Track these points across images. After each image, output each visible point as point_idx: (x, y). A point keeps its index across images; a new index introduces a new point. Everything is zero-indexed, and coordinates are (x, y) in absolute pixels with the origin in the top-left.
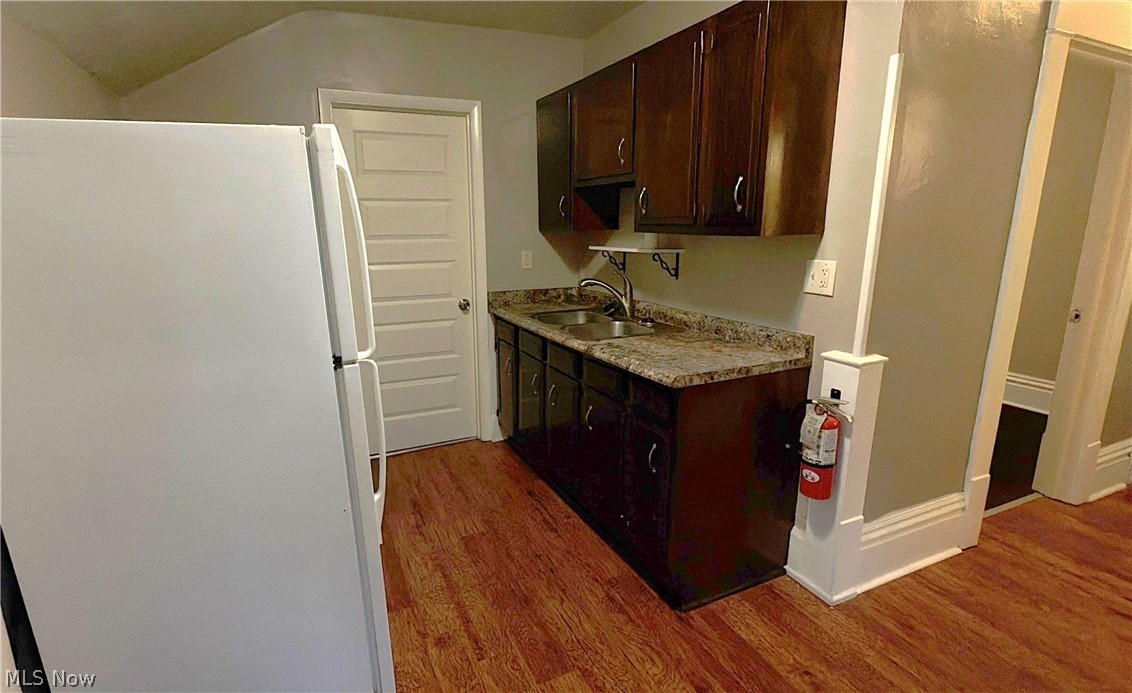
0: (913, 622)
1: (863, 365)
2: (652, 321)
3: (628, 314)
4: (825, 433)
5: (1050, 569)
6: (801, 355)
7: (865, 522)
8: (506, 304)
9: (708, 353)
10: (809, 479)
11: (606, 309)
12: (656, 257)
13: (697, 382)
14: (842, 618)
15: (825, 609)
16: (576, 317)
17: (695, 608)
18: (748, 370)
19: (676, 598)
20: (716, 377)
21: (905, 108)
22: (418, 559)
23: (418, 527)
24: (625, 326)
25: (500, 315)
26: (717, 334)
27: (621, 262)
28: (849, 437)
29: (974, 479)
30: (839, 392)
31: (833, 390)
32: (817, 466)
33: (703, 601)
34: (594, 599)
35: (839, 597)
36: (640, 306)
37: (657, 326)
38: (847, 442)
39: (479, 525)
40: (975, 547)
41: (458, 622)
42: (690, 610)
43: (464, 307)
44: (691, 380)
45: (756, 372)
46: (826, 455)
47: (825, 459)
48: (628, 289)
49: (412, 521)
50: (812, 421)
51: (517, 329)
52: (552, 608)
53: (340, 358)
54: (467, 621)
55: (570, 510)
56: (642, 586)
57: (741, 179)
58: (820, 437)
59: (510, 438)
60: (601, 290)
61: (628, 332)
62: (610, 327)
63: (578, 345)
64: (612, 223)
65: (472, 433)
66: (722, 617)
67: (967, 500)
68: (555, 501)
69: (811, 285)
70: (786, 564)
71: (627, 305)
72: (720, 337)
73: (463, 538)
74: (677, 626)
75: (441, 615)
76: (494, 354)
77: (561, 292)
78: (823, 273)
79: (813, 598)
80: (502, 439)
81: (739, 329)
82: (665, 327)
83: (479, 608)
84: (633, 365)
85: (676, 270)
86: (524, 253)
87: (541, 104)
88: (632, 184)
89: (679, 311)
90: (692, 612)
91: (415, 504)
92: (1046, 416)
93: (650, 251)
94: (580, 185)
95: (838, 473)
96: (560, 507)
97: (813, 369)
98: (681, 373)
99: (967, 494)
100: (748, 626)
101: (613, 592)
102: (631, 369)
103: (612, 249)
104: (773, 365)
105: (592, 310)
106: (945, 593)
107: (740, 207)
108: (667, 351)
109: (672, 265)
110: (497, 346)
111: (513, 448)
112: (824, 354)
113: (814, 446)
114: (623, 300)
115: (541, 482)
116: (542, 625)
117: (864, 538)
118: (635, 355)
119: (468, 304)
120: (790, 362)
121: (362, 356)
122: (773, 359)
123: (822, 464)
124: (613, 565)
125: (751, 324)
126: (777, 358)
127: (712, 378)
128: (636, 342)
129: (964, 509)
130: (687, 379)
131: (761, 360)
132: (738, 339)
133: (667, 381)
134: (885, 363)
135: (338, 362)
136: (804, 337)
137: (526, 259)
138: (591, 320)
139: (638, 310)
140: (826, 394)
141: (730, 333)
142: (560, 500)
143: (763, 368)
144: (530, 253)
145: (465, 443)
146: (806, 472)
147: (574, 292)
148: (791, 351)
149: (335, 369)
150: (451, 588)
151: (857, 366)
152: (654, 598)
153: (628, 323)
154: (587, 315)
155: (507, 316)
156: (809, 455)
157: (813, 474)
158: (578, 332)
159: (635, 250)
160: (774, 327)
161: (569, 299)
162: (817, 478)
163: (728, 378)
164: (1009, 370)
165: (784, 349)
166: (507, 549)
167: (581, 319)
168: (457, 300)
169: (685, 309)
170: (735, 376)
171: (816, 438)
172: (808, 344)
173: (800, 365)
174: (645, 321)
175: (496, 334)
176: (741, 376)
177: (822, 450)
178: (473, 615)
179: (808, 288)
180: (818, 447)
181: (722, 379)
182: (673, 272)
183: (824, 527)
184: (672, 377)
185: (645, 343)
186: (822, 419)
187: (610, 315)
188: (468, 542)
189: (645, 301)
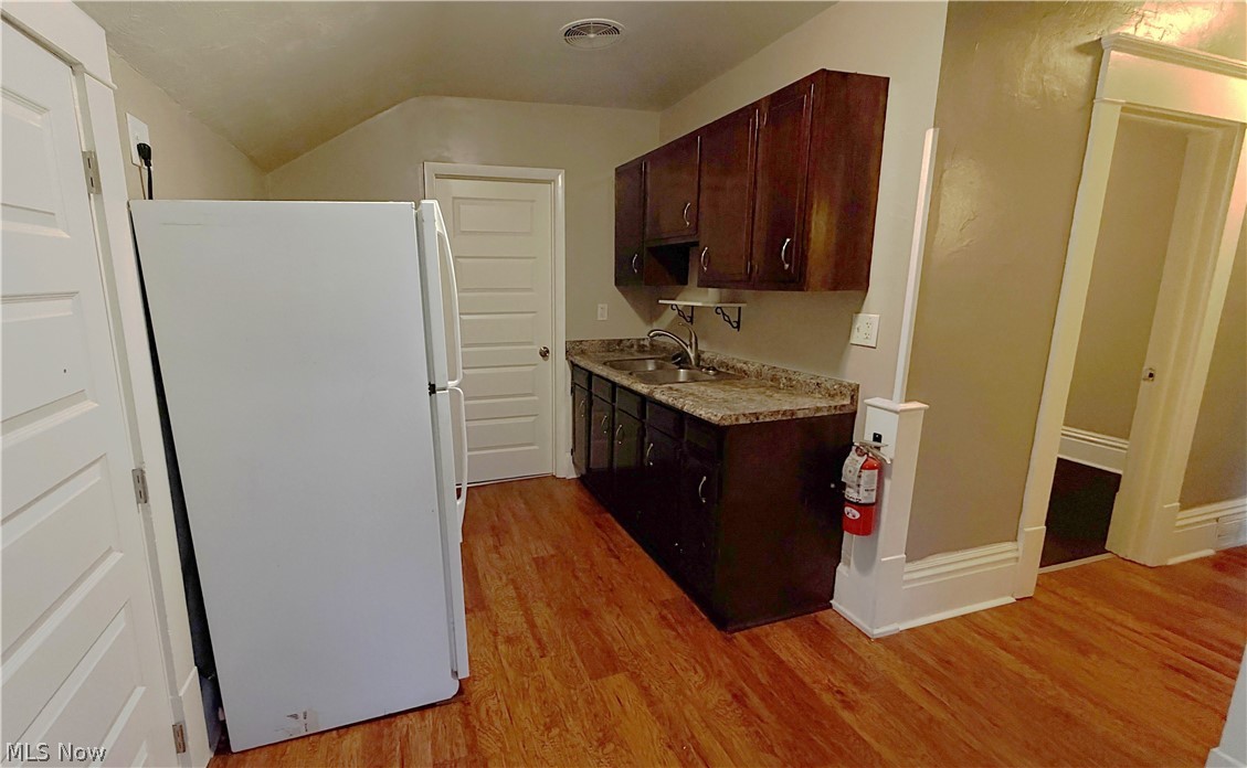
0: (953, 659)
1: (901, 411)
2: (714, 369)
3: (693, 363)
4: (865, 473)
5: (1109, 624)
6: (847, 402)
7: (907, 562)
8: (583, 352)
9: (758, 398)
10: (850, 516)
11: (675, 358)
12: (719, 311)
13: (742, 421)
14: (882, 651)
15: (866, 641)
16: (646, 366)
17: (739, 630)
18: (793, 413)
19: (722, 620)
20: (761, 417)
21: (941, 177)
22: (494, 573)
23: (496, 547)
24: (689, 374)
25: (576, 362)
26: (774, 382)
27: (689, 315)
28: (890, 478)
29: (1026, 530)
30: (880, 436)
31: (875, 434)
32: (857, 504)
33: (748, 625)
34: (649, 617)
35: (879, 631)
36: (705, 356)
37: (718, 373)
38: (887, 483)
39: (549, 548)
40: (1030, 598)
41: (525, 625)
42: (736, 631)
43: (544, 354)
44: (737, 419)
45: (800, 415)
46: (866, 494)
47: (865, 498)
48: (693, 340)
49: (491, 542)
50: (853, 462)
51: (590, 374)
52: (610, 621)
53: (434, 385)
54: (532, 625)
55: (633, 541)
56: (692, 608)
57: (788, 240)
58: (860, 477)
59: (582, 476)
60: (669, 341)
61: (693, 379)
62: (677, 374)
63: (642, 388)
64: (683, 280)
65: (548, 470)
66: (765, 640)
67: (1021, 549)
68: (619, 533)
69: (856, 338)
70: (832, 598)
71: (692, 355)
72: (776, 385)
73: (534, 559)
74: (721, 643)
75: (510, 618)
76: (570, 398)
77: (635, 342)
78: (868, 325)
79: (856, 631)
80: (575, 476)
81: (793, 377)
82: (725, 374)
83: (543, 615)
84: (688, 406)
85: (738, 323)
86: (600, 305)
87: (620, 172)
88: (696, 244)
89: (739, 361)
90: (736, 634)
91: (493, 528)
92: (1119, 476)
93: (712, 305)
94: (653, 245)
95: (879, 511)
96: (623, 537)
97: (858, 415)
98: (729, 413)
99: (1021, 544)
100: (788, 648)
101: (665, 612)
102: (685, 409)
103: (680, 303)
104: (818, 409)
105: (663, 359)
106: (992, 636)
107: (787, 266)
108: (722, 395)
109: (734, 318)
110: (573, 391)
111: (586, 486)
112: (866, 401)
113: (854, 485)
114: (689, 350)
115: (609, 516)
116: (598, 633)
117: (906, 577)
118: (691, 398)
119: (548, 352)
120: (835, 407)
121: (451, 384)
122: (819, 405)
123: (863, 502)
124: (669, 590)
125: (805, 373)
126: (823, 404)
127: (758, 419)
128: (694, 387)
129: (1017, 558)
130: (733, 418)
131: (806, 405)
132: (791, 387)
133: (715, 420)
134: (926, 411)
135: (432, 389)
136: (850, 385)
137: (602, 313)
138: (659, 367)
139: (703, 360)
140: (869, 438)
141: (784, 381)
142: (624, 532)
143: (807, 411)
144: (606, 306)
145: (540, 479)
146: (847, 509)
147: (647, 343)
148: (837, 398)
149: (430, 394)
150: (521, 598)
151: (896, 412)
152: (703, 619)
153: (693, 371)
154: (656, 363)
155: (582, 364)
156: (851, 494)
157: (854, 512)
158: (647, 378)
159: (700, 304)
160: (824, 376)
161: (642, 349)
162: (858, 516)
163: (773, 419)
164: (1065, 425)
165: (832, 396)
166: (573, 571)
167: (651, 367)
168: (538, 348)
169: (746, 359)
170: (779, 417)
171: (855, 479)
172: (855, 390)
173: (846, 411)
174: (708, 369)
175: (572, 379)
176: (784, 418)
177: (862, 489)
178: (539, 621)
179: (854, 340)
180: (859, 486)
181: (768, 420)
182: (735, 325)
183: (866, 564)
184: (720, 415)
185: (702, 388)
186: (862, 460)
187: (677, 364)
188: (540, 563)
189: (710, 352)
